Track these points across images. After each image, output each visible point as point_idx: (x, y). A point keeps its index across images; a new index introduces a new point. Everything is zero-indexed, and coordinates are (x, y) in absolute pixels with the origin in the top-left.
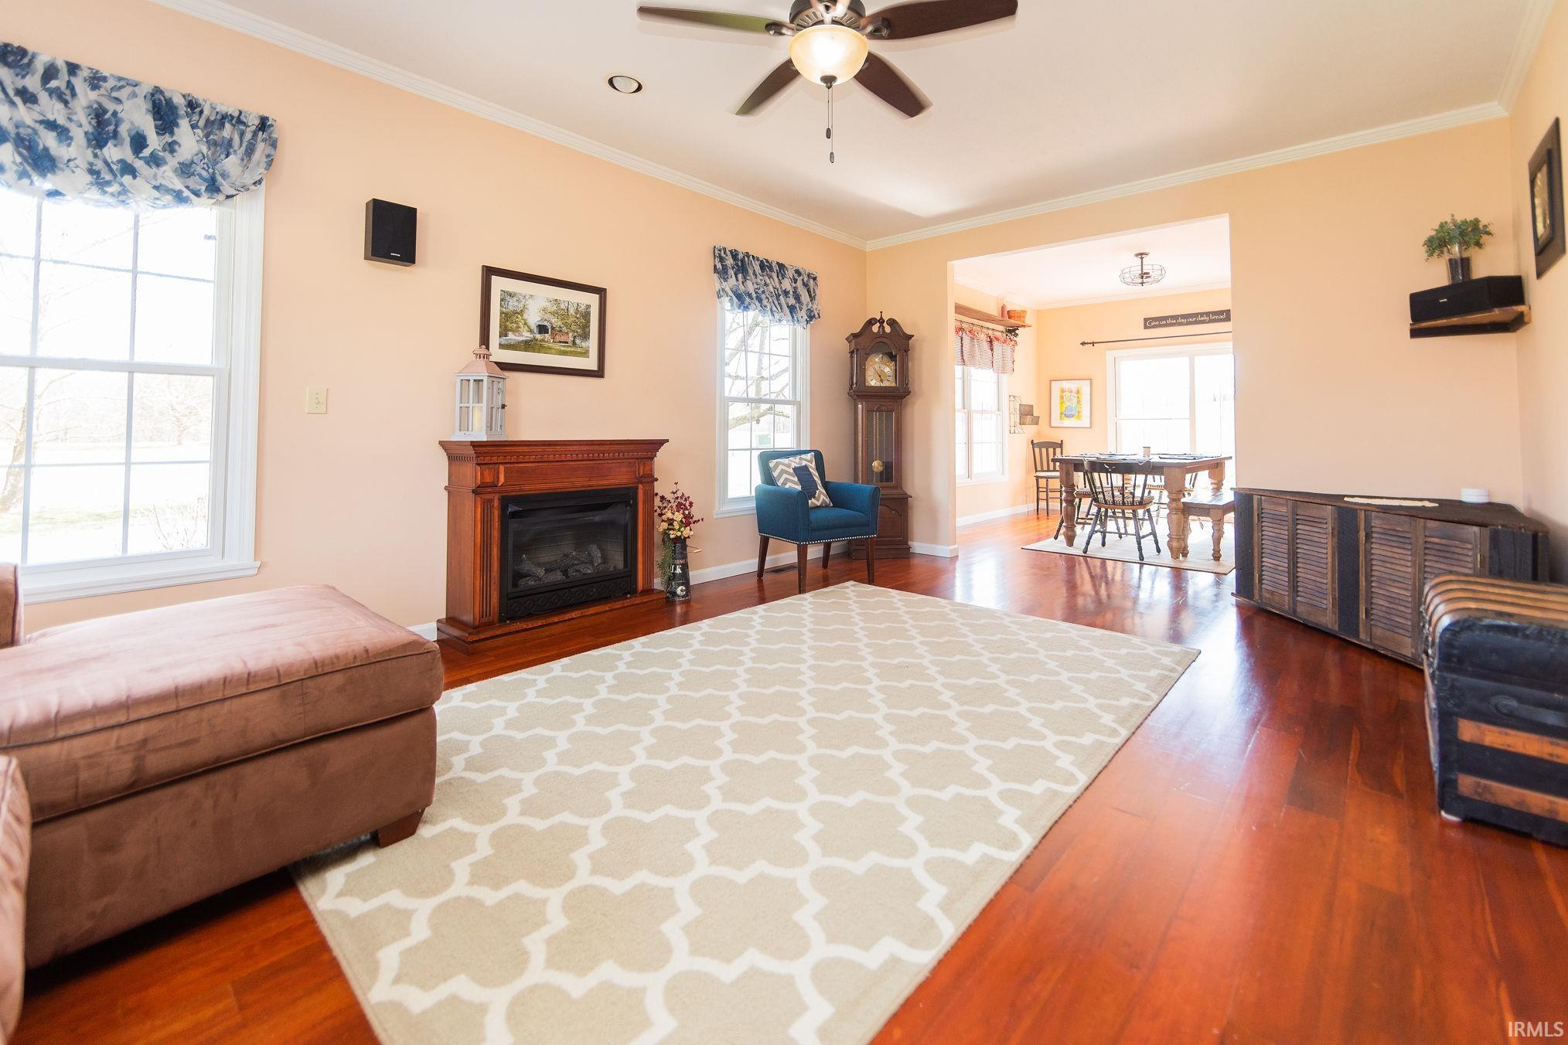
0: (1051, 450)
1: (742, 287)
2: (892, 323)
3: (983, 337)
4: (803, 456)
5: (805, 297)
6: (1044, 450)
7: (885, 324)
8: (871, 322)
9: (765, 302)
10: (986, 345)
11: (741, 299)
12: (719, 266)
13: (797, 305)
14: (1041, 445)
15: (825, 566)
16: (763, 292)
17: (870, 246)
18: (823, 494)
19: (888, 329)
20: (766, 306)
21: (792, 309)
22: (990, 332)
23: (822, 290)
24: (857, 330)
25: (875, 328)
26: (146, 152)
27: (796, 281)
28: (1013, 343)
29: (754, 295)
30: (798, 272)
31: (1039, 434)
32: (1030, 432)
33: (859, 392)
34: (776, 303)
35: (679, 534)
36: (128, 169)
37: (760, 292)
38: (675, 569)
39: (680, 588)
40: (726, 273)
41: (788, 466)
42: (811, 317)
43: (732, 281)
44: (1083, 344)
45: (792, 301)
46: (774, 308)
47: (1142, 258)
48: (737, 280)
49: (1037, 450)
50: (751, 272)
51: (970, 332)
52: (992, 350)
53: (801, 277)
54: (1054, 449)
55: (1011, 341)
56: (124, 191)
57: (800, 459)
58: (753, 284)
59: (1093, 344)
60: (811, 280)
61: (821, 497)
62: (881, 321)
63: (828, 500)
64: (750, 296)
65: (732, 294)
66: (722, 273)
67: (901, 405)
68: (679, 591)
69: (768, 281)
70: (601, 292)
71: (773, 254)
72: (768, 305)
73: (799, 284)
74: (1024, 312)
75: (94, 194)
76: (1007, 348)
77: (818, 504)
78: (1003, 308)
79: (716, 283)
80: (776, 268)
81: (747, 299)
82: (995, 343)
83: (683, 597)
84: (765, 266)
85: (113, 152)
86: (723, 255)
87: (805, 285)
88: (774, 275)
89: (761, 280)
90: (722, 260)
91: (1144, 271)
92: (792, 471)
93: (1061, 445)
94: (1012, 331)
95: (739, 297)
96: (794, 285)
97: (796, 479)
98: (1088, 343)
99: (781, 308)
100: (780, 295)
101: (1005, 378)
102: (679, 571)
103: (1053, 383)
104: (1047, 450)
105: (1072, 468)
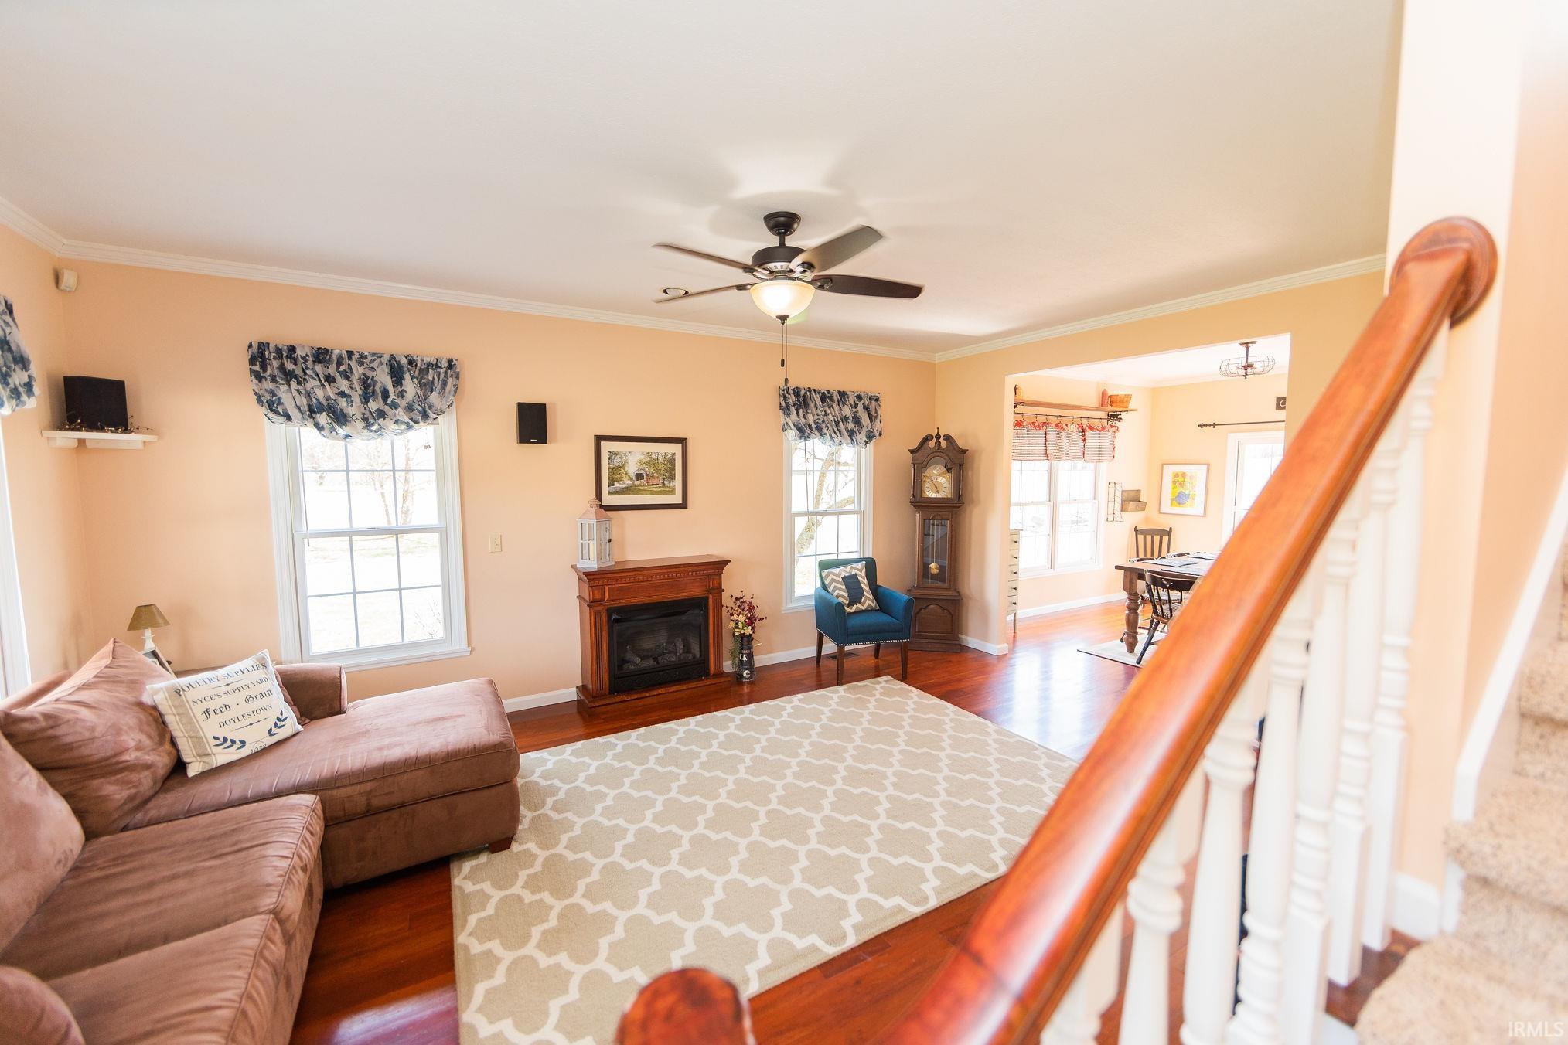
0: (1157, 538)
1: (803, 421)
2: (948, 438)
3: (1073, 428)
4: (854, 565)
5: (865, 420)
6: (1149, 538)
7: (941, 440)
8: (926, 439)
9: (825, 430)
10: (1077, 437)
11: (803, 432)
12: (783, 404)
13: (856, 429)
14: (1145, 532)
15: (876, 657)
16: (823, 422)
17: (939, 358)
18: (869, 599)
19: (944, 444)
20: (825, 434)
21: (851, 433)
22: (1085, 422)
23: (885, 410)
24: (914, 446)
25: (932, 444)
26: (389, 401)
27: (856, 406)
28: (1114, 429)
29: (814, 426)
30: (859, 397)
31: (1147, 520)
32: (1134, 518)
33: (920, 503)
34: (836, 429)
36: (382, 414)
37: (820, 421)
38: (742, 657)
39: (745, 672)
40: (789, 409)
41: (838, 575)
42: (870, 437)
43: (794, 416)
44: (1201, 426)
45: (851, 426)
46: (834, 435)
47: (1247, 348)
48: (798, 414)
49: (1141, 537)
50: (812, 405)
51: (1057, 425)
52: (1084, 440)
53: (862, 402)
54: (1161, 537)
55: (1112, 427)
56: (381, 428)
57: (852, 568)
58: (813, 416)
59: (1213, 426)
60: (874, 402)
61: (868, 601)
62: (938, 437)
63: (874, 604)
64: (810, 426)
65: (793, 427)
66: (786, 410)
67: (956, 513)
69: (828, 411)
70: (683, 441)
71: (833, 385)
72: (827, 432)
73: (860, 408)
74: (1128, 397)
75: (366, 432)
76: (1106, 436)
77: (863, 608)
78: (1104, 394)
79: (782, 419)
80: (836, 397)
81: (807, 431)
82: (1089, 434)
83: (747, 679)
84: (825, 397)
85: (373, 405)
86: (787, 395)
87: (866, 408)
88: (835, 405)
89: (822, 411)
90: (785, 398)
91: (1251, 362)
92: (841, 580)
93: (1169, 533)
94: (1114, 417)
95: (800, 429)
96: (854, 410)
97: (844, 587)
98: (1207, 425)
99: (840, 434)
100: (839, 422)
101: (1103, 466)
102: (745, 659)
103: (1165, 466)
104: (1153, 537)
105: (1136, 577)
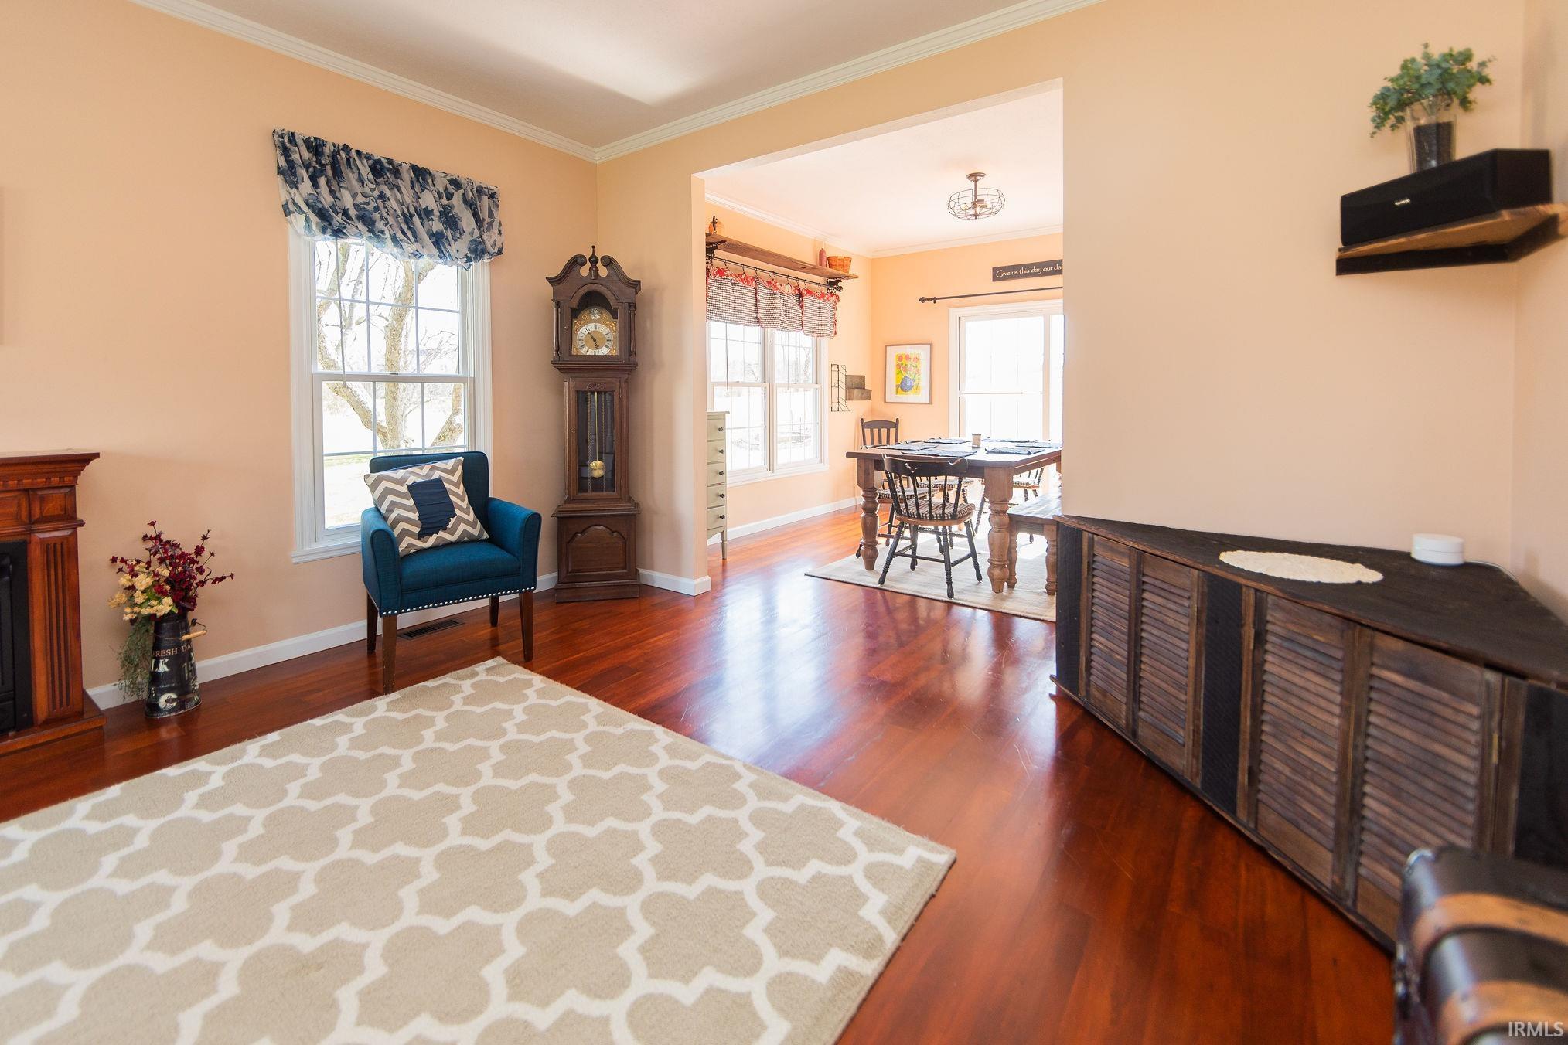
0: (884, 431)
1: (326, 199)
2: (609, 262)
3: (788, 289)
4: (439, 464)
5: (467, 221)
6: (876, 431)
7: (599, 265)
8: (576, 262)
9: (380, 225)
10: (793, 301)
11: (330, 221)
12: (283, 163)
13: (449, 233)
14: (871, 425)
15: (494, 621)
16: (376, 209)
17: (600, 155)
18: (467, 522)
19: (603, 272)
20: (382, 232)
21: (438, 240)
22: (802, 285)
23: (508, 213)
24: (556, 272)
25: (585, 271)
27: (450, 197)
28: (834, 298)
29: (353, 212)
30: (456, 183)
31: (872, 411)
32: (859, 409)
33: (567, 364)
34: (405, 227)
35: (145, 611)
37: (370, 208)
38: (157, 665)
39: (164, 697)
40: (294, 174)
41: (401, 482)
42: (478, 251)
43: (306, 186)
44: (923, 300)
45: (437, 226)
46: (400, 235)
47: (976, 181)
48: (315, 185)
49: (868, 431)
50: (353, 178)
51: (769, 283)
52: (802, 307)
53: (461, 192)
54: (887, 431)
55: (832, 296)
57: (433, 469)
58: (354, 196)
59: (935, 299)
60: (485, 199)
61: (464, 523)
62: (594, 260)
63: (476, 531)
64: (345, 213)
65: (304, 208)
66: (288, 173)
67: (627, 381)
68: (162, 701)
69: (388, 193)
71: (404, 152)
72: (386, 229)
73: (457, 200)
74: (848, 259)
76: (827, 306)
77: (452, 538)
78: (822, 253)
79: (281, 192)
80: (407, 175)
81: (338, 219)
82: (807, 298)
83: (170, 711)
84: (378, 169)
86: (288, 145)
87: (470, 204)
88: (405, 186)
89: (373, 190)
90: (286, 152)
91: (979, 198)
92: (404, 489)
93: (896, 425)
94: (833, 283)
95: (322, 214)
96: (444, 201)
97: (411, 502)
98: (928, 299)
99: (415, 236)
100: (411, 216)
101: (824, 342)
102: (163, 668)
103: (888, 348)
104: (880, 431)
105: (872, 466)
